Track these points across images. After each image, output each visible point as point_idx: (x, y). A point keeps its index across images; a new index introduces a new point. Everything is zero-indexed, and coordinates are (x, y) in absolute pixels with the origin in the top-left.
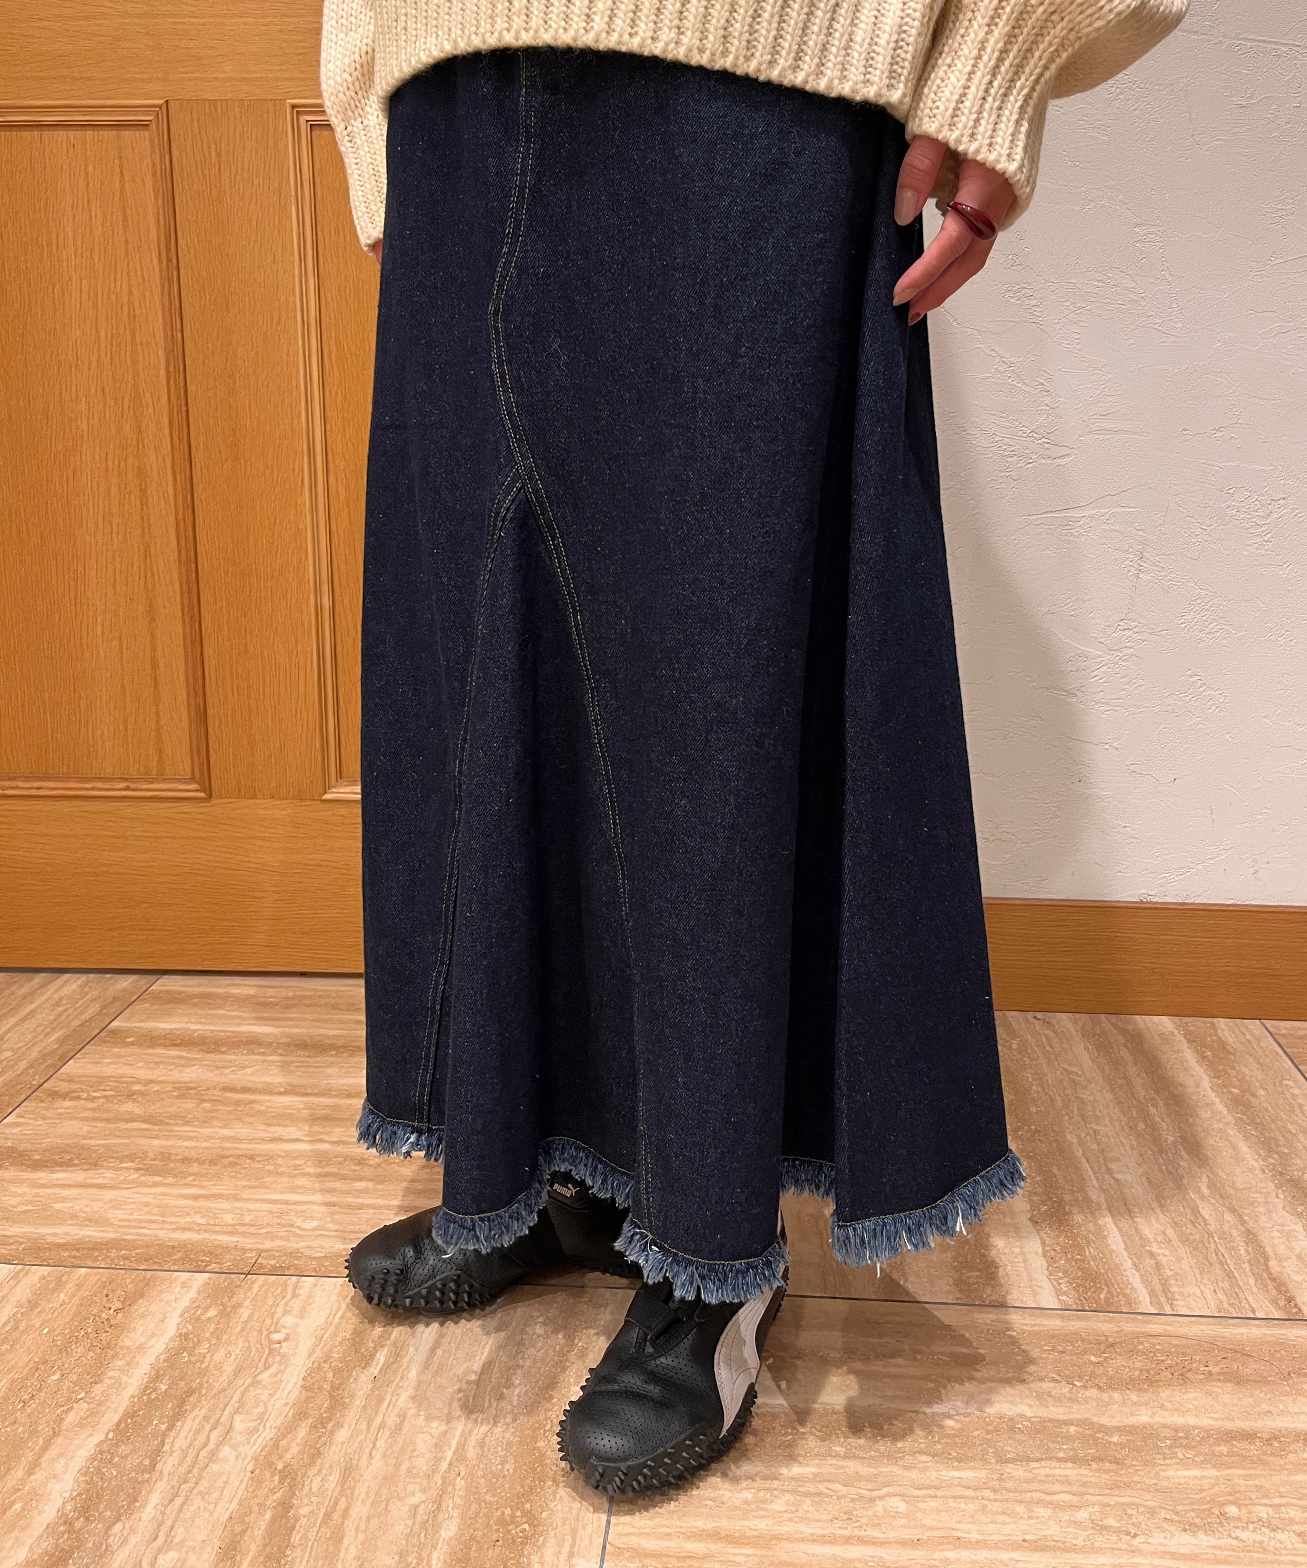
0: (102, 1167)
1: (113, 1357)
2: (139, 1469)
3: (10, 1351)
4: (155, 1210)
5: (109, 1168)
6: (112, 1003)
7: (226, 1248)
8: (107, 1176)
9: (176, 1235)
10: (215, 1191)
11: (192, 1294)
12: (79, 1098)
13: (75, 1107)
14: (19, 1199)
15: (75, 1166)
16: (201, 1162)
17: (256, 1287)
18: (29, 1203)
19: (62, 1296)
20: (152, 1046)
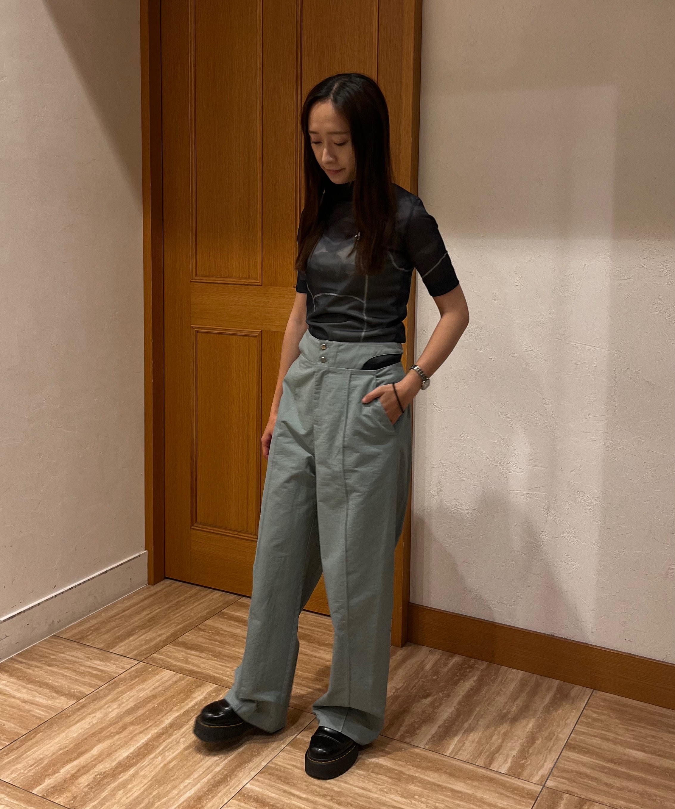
0: (204, 652)
1: (189, 698)
2: (185, 722)
3: (168, 691)
4: (212, 667)
5: (205, 653)
6: (226, 603)
7: (224, 680)
8: (204, 655)
9: (214, 674)
10: (228, 665)
11: (212, 689)
12: (206, 631)
13: (204, 634)
14: (182, 656)
15: (197, 650)
16: (228, 657)
17: (227, 691)
18: (184, 658)
19: (183, 682)
20: (231, 620)
